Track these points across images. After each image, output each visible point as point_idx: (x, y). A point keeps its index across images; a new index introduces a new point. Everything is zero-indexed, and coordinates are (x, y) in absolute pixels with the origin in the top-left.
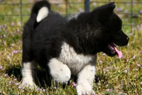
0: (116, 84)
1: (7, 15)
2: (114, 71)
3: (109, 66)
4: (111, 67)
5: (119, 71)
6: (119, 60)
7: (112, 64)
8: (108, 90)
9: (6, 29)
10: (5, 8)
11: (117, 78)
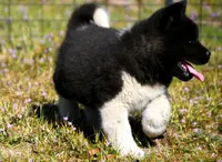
0: (207, 122)
1: (54, 20)
2: (206, 103)
3: (198, 95)
4: (201, 98)
5: (213, 104)
6: (213, 88)
7: (203, 92)
8: (196, 130)
9: (53, 39)
10: (52, 11)
11: (210, 113)
